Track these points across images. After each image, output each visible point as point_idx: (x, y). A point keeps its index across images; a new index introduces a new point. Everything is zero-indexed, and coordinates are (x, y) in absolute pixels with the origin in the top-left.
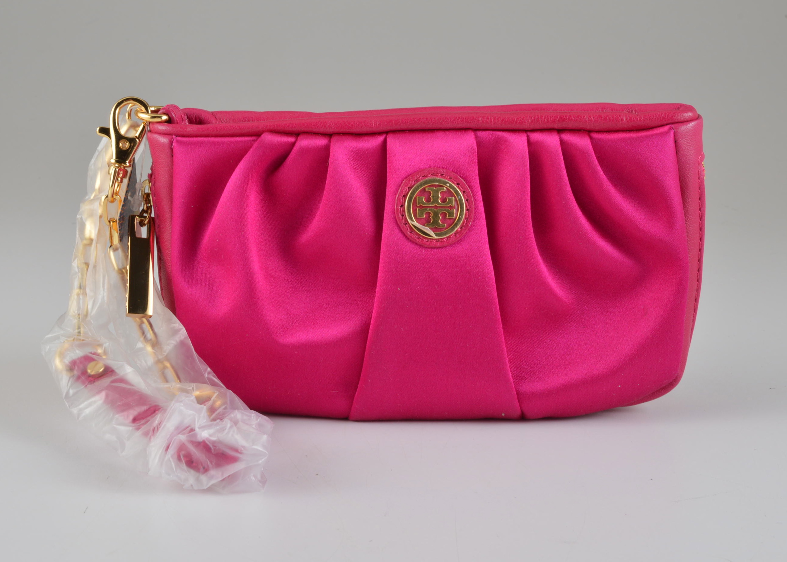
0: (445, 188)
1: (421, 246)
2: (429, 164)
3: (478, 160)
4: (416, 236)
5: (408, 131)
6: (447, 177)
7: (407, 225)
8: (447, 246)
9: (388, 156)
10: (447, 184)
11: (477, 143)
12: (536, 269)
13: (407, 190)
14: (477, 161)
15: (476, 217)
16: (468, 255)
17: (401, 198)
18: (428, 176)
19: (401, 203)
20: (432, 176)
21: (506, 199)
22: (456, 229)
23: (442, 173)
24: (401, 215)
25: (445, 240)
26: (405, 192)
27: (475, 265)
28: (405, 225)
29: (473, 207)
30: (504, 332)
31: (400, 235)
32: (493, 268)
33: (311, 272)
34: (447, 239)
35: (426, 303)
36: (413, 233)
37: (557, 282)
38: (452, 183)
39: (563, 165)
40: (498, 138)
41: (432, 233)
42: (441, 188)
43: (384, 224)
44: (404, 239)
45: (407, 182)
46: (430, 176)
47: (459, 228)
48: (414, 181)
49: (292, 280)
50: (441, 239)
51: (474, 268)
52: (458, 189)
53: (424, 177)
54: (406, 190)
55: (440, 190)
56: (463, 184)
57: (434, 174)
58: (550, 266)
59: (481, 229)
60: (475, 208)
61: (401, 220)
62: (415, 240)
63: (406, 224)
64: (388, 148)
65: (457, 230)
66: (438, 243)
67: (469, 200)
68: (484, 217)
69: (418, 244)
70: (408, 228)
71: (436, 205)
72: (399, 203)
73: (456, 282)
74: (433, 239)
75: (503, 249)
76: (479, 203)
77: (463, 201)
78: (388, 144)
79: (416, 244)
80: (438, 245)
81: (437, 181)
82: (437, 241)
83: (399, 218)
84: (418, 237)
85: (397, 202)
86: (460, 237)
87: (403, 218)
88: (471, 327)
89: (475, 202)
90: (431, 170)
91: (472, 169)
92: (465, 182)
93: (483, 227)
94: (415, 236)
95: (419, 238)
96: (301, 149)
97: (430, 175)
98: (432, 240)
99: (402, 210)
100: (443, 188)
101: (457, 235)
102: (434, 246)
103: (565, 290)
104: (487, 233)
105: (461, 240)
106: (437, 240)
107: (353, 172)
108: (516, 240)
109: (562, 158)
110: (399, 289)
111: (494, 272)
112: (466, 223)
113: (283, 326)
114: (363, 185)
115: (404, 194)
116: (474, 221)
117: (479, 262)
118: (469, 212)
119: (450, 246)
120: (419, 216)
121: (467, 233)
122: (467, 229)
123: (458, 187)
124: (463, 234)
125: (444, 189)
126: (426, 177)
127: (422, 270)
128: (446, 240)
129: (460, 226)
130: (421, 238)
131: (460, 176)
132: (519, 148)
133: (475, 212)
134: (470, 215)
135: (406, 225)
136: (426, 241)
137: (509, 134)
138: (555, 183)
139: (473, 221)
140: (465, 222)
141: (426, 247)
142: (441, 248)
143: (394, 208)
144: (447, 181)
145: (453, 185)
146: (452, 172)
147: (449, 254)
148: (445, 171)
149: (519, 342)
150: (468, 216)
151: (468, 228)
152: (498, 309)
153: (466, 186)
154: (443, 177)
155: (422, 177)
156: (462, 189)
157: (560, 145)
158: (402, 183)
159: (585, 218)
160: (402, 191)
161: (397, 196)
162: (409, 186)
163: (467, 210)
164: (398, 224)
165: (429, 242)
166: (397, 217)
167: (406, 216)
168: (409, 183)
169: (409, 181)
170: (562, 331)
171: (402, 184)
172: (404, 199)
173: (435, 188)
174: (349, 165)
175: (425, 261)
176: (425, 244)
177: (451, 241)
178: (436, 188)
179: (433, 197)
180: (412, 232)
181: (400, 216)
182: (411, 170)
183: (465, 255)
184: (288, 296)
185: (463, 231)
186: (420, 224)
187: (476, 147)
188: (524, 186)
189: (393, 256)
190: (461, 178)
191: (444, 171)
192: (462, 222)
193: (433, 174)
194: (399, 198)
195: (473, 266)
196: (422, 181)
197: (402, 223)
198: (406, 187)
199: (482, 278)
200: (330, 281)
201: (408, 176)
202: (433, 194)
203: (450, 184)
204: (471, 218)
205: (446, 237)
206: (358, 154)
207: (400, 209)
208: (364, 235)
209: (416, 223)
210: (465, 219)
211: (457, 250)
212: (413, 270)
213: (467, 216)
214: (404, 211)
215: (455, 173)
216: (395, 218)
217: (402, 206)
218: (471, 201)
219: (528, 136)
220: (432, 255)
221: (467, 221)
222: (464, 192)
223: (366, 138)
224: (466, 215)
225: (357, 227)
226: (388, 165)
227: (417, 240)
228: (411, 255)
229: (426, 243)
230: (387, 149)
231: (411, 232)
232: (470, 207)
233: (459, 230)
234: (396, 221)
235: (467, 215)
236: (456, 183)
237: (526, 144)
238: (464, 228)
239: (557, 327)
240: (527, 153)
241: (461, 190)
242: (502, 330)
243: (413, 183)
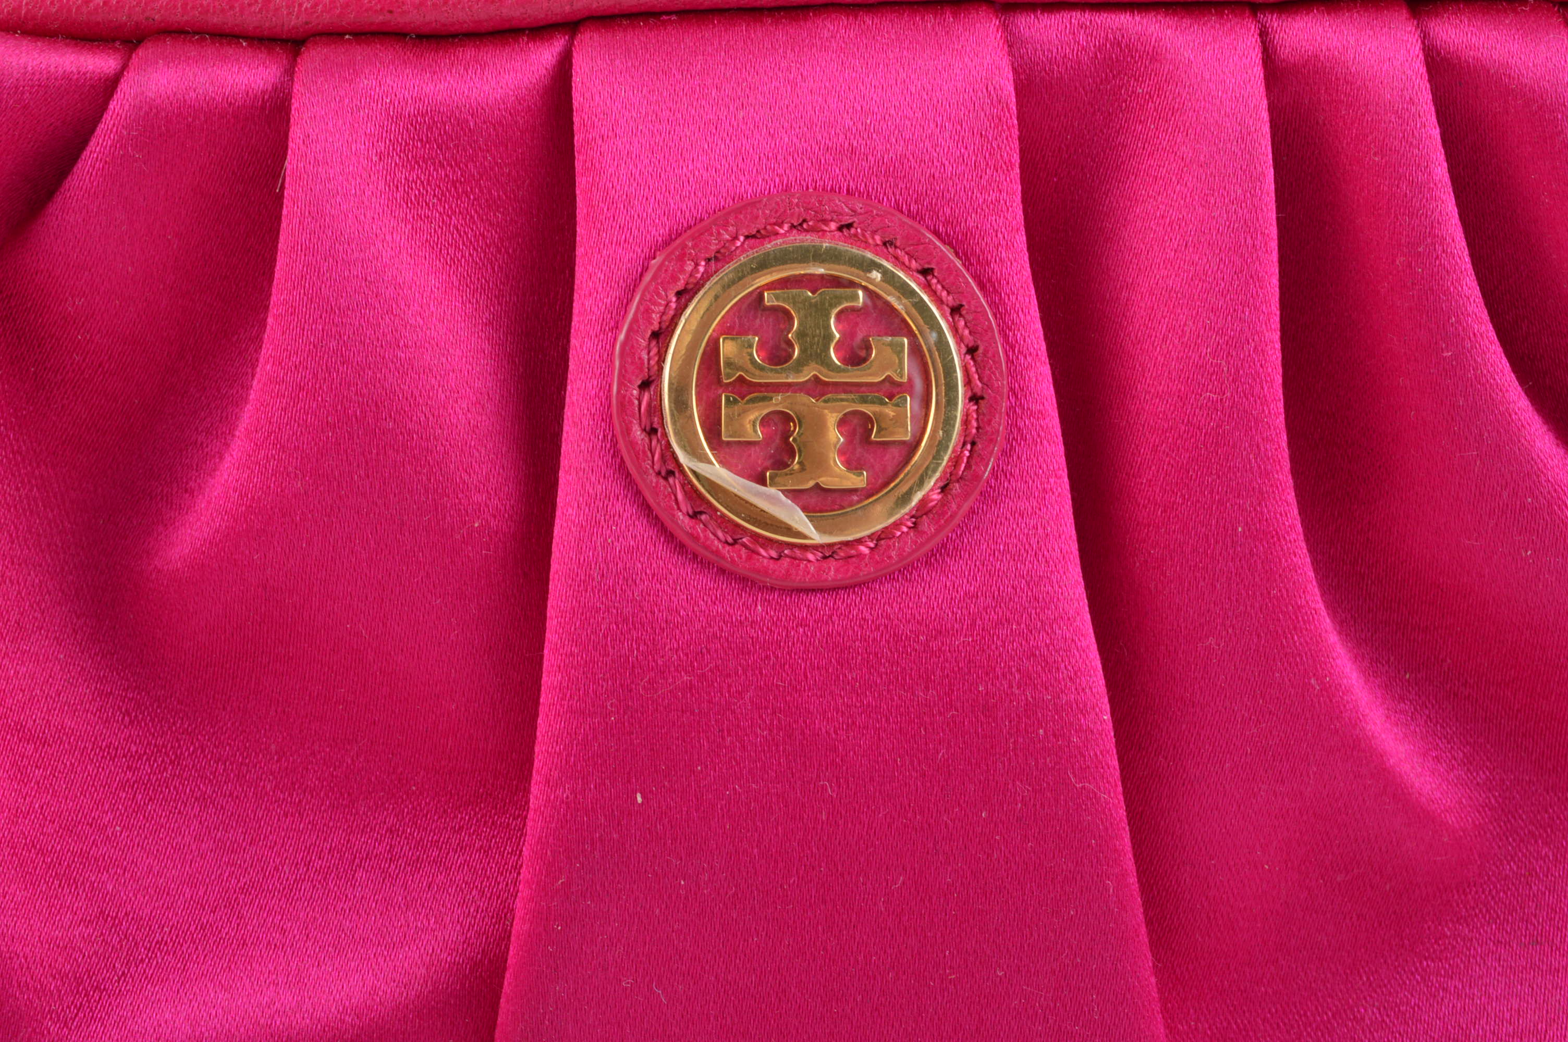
0: (860, 293)
1: (744, 582)
2: (780, 176)
3: (1022, 152)
4: (720, 534)
5: (674, 18)
6: (868, 234)
7: (675, 482)
8: (874, 580)
9: (578, 139)
10: (870, 271)
11: (1015, 71)
12: (1313, 681)
13: (673, 305)
14: (1016, 158)
15: (1016, 435)
16: (979, 622)
17: (644, 343)
18: (777, 234)
19: (641, 370)
20: (795, 231)
21: (1164, 340)
22: (918, 497)
23: (847, 220)
24: (644, 430)
25: (863, 549)
26: (663, 313)
27: (1019, 671)
28: (666, 479)
29: (1003, 384)
30: (1160, 991)
31: (641, 528)
32: (1102, 682)
33: (224, 709)
34: (876, 545)
35: (776, 861)
36: (703, 517)
37: (1406, 736)
38: (895, 265)
39: (1441, 171)
40: (1119, 44)
41: (799, 520)
42: (839, 291)
43: (561, 474)
44: (663, 549)
45: (672, 266)
46: (784, 235)
47: (932, 490)
48: (708, 260)
49: (134, 748)
50: (847, 544)
51: (1011, 687)
52: (925, 298)
53: (756, 237)
54: (667, 305)
55: (838, 300)
56: (951, 269)
57: (805, 226)
58: (1372, 659)
59: (1045, 490)
60: (1012, 389)
61: (644, 452)
62: (717, 553)
63: (671, 473)
64: (577, 100)
65: (924, 501)
66: (832, 564)
67: (981, 350)
68: (1058, 431)
69: (731, 573)
70: (680, 496)
71: (816, 377)
72: (630, 368)
73: (922, 757)
74: (805, 548)
75: (1152, 586)
76: (1030, 365)
77: (950, 353)
78: (577, 80)
79: (722, 571)
80: (832, 573)
81: (818, 256)
82: (825, 558)
83: (632, 444)
84: (730, 540)
85: (622, 366)
86: (938, 531)
87: (654, 442)
88: (1001, 974)
89: (1008, 360)
90: (791, 203)
91: (993, 196)
92: (958, 263)
93: (1052, 480)
94: (715, 535)
95: (735, 541)
96: (146, 108)
97: (786, 227)
98: (798, 553)
99: (649, 405)
100: (848, 291)
101: (926, 525)
102: (808, 582)
103: (1442, 768)
104: (1071, 512)
105: (944, 545)
106: (828, 552)
107: (406, 220)
108: (1217, 542)
109: (1436, 133)
110: (639, 799)
111: (1111, 701)
112: (968, 466)
113: (79, 981)
114: (456, 283)
115: (656, 326)
116: (1006, 453)
117: (1034, 655)
118: (984, 409)
119: (891, 577)
120: (731, 436)
121: (972, 511)
122: (976, 494)
123: (927, 287)
124: (952, 517)
125: (856, 297)
126: (764, 237)
127: (752, 702)
128: (871, 549)
129: (940, 479)
130: (744, 545)
131: (936, 233)
132: (1225, 92)
133: (1011, 408)
134: (990, 421)
135: (671, 480)
136: (772, 558)
137: (1172, 21)
138: (1402, 259)
139: (1004, 452)
140: (965, 460)
141: (772, 589)
142: (845, 588)
143: (609, 397)
144: (869, 255)
145: (901, 274)
146: (897, 213)
147: (888, 617)
148: (859, 206)
149: (1229, 1023)
150: (978, 428)
151: (981, 486)
152: (1133, 880)
153: (968, 282)
154: (850, 236)
155: (747, 237)
156: (944, 294)
157: (1423, 70)
158: (645, 269)
159: (1545, 428)
160: (648, 311)
161: (622, 337)
162: (680, 285)
163: (974, 398)
164: (628, 475)
165: (786, 562)
166: (622, 445)
167: (665, 435)
168: (682, 270)
169: (681, 259)
170: (1433, 961)
171: (648, 277)
172: (654, 351)
173: (810, 294)
174: (381, 185)
175: (768, 657)
176: (765, 571)
177: (893, 554)
178: (813, 292)
179: (801, 335)
180: (701, 513)
181: (638, 434)
182: (690, 204)
183: (968, 621)
184: (109, 831)
185: (954, 506)
186: (735, 474)
187: (1009, 89)
188: (1251, 277)
189: (606, 637)
190: (938, 243)
191: (854, 211)
192: (950, 459)
193: (801, 225)
194: (632, 347)
195: (1004, 675)
196: (743, 259)
197: (651, 471)
198: (665, 290)
199: (1054, 735)
200: (313, 754)
201: (679, 235)
202: (799, 324)
203: (885, 272)
204: (992, 441)
205: (870, 537)
206: (429, 128)
207: (636, 402)
208: (464, 531)
209: (717, 472)
210: (964, 444)
211: (924, 600)
212: (709, 702)
213: (974, 431)
214: (656, 409)
215: (910, 215)
216: (615, 444)
217: (645, 385)
218: (990, 354)
219: (1264, 34)
220: (803, 623)
221: (971, 451)
222: (956, 310)
223: (469, 53)
224: (966, 422)
225: (427, 491)
226: (582, 183)
227: (726, 551)
228: (698, 626)
229: (772, 565)
230: (576, 104)
231: (695, 516)
232: (987, 384)
233: (936, 496)
234: (618, 460)
235: (975, 424)
236: (914, 264)
237: (1258, 72)
238: (956, 488)
239: (1406, 942)
240: (1265, 115)
241: (939, 302)
242: (1153, 980)
243: (701, 269)
